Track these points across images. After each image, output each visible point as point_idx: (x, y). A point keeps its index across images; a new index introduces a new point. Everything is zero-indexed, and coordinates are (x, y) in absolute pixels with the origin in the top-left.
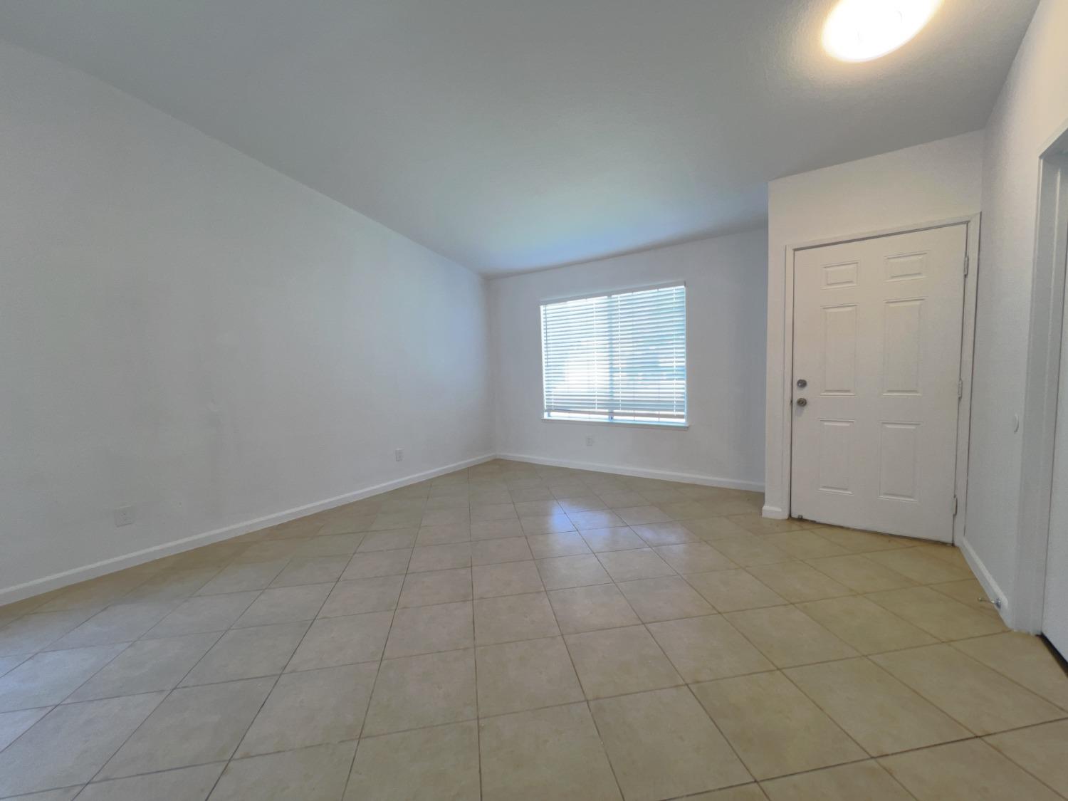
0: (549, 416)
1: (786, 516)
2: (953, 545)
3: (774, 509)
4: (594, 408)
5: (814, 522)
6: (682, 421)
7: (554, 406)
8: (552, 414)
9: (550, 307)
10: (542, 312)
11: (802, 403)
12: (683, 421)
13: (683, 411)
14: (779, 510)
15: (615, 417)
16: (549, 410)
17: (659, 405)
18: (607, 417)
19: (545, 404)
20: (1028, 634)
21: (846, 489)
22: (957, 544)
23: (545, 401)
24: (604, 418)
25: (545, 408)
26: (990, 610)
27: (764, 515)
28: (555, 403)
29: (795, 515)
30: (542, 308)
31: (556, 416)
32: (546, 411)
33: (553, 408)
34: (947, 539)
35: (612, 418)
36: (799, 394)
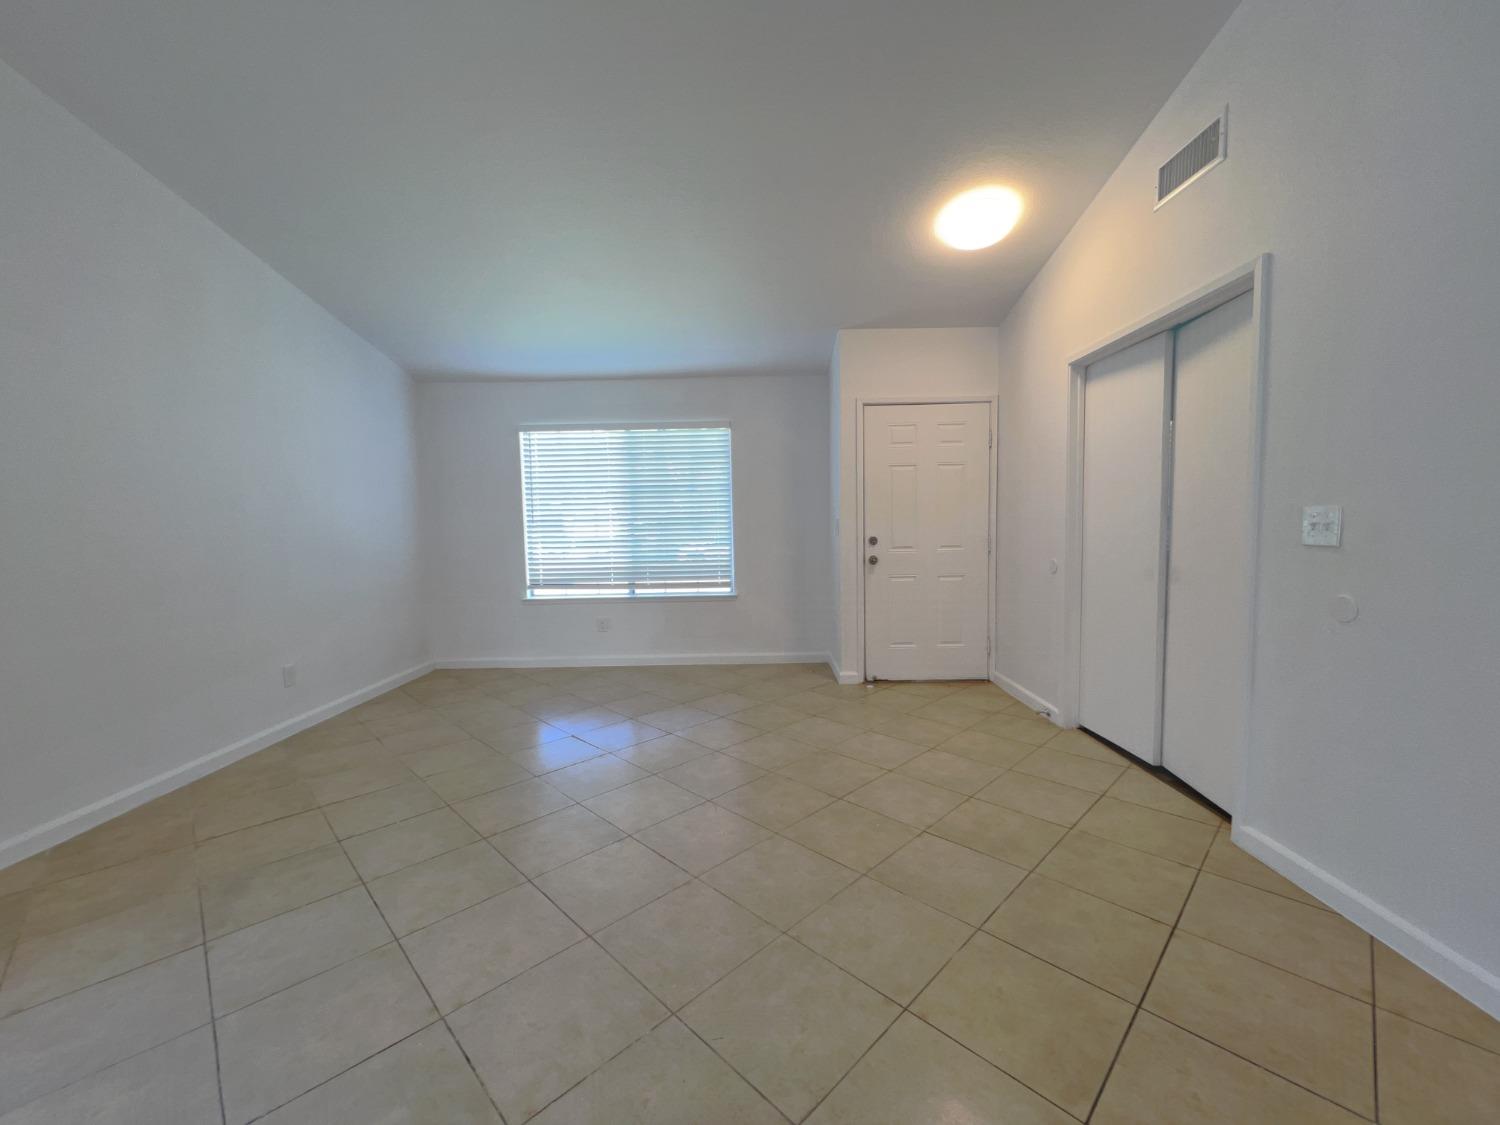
0: (532, 595)
1: (862, 680)
2: (989, 681)
3: (849, 674)
4: (609, 580)
5: (886, 681)
6: (726, 590)
7: (544, 580)
8: (537, 592)
9: (535, 435)
10: (522, 442)
11: (873, 561)
12: (728, 590)
13: (729, 577)
14: (855, 674)
15: (638, 591)
16: (535, 585)
17: (698, 572)
18: (627, 591)
19: (528, 577)
20: (1072, 729)
21: (911, 643)
22: (992, 679)
23: (528, 572)
24: (623, 593)
25: (528, 583)
26: (1043, 719)
27: (841, 682)
28: (544, 575)
29: (870, 678)
30: (522, 435)
31: (542, 594)
32: (530, 587)
33: (541, 582)
34: (985, 677)
35: (634, 592)
36: (872, 551)
